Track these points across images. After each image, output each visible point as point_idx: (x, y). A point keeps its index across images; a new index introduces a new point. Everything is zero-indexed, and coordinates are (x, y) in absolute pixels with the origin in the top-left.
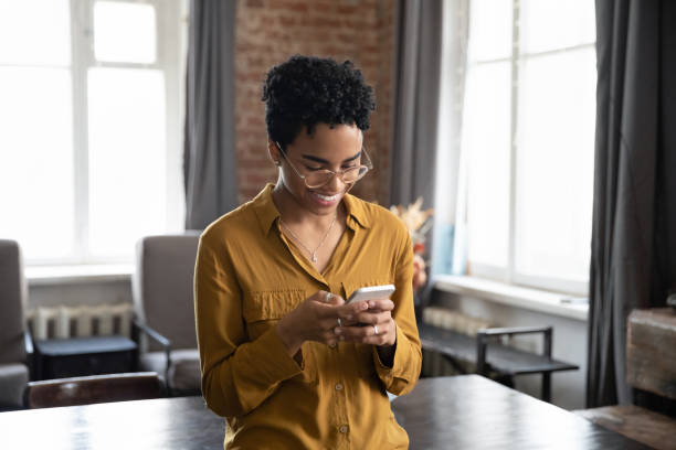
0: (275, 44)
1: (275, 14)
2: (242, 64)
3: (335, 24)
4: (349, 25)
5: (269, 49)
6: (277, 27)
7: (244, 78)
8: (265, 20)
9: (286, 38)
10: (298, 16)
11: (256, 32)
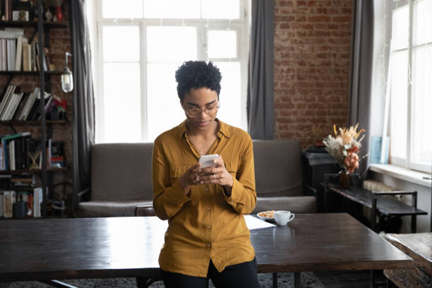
0: (295, 46)
1: (296, 31)
2: (278, 57)
3: (328, 34)
4: (335, 34)
5: (292, 49)
6: (296, 37)
7: (279, 64)
8: (290, 34)
9: (301, 43)
10: (307, 31)
11: (285, 40)
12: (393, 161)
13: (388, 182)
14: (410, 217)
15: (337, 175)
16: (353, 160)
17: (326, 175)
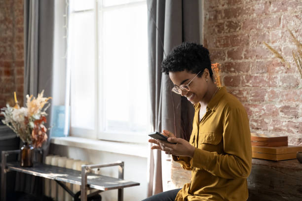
12: (74, 132)
13: (73, 154)
14: (117, 191)
15: (19, 151)
16: (40, 133)
17: (3, 152)
